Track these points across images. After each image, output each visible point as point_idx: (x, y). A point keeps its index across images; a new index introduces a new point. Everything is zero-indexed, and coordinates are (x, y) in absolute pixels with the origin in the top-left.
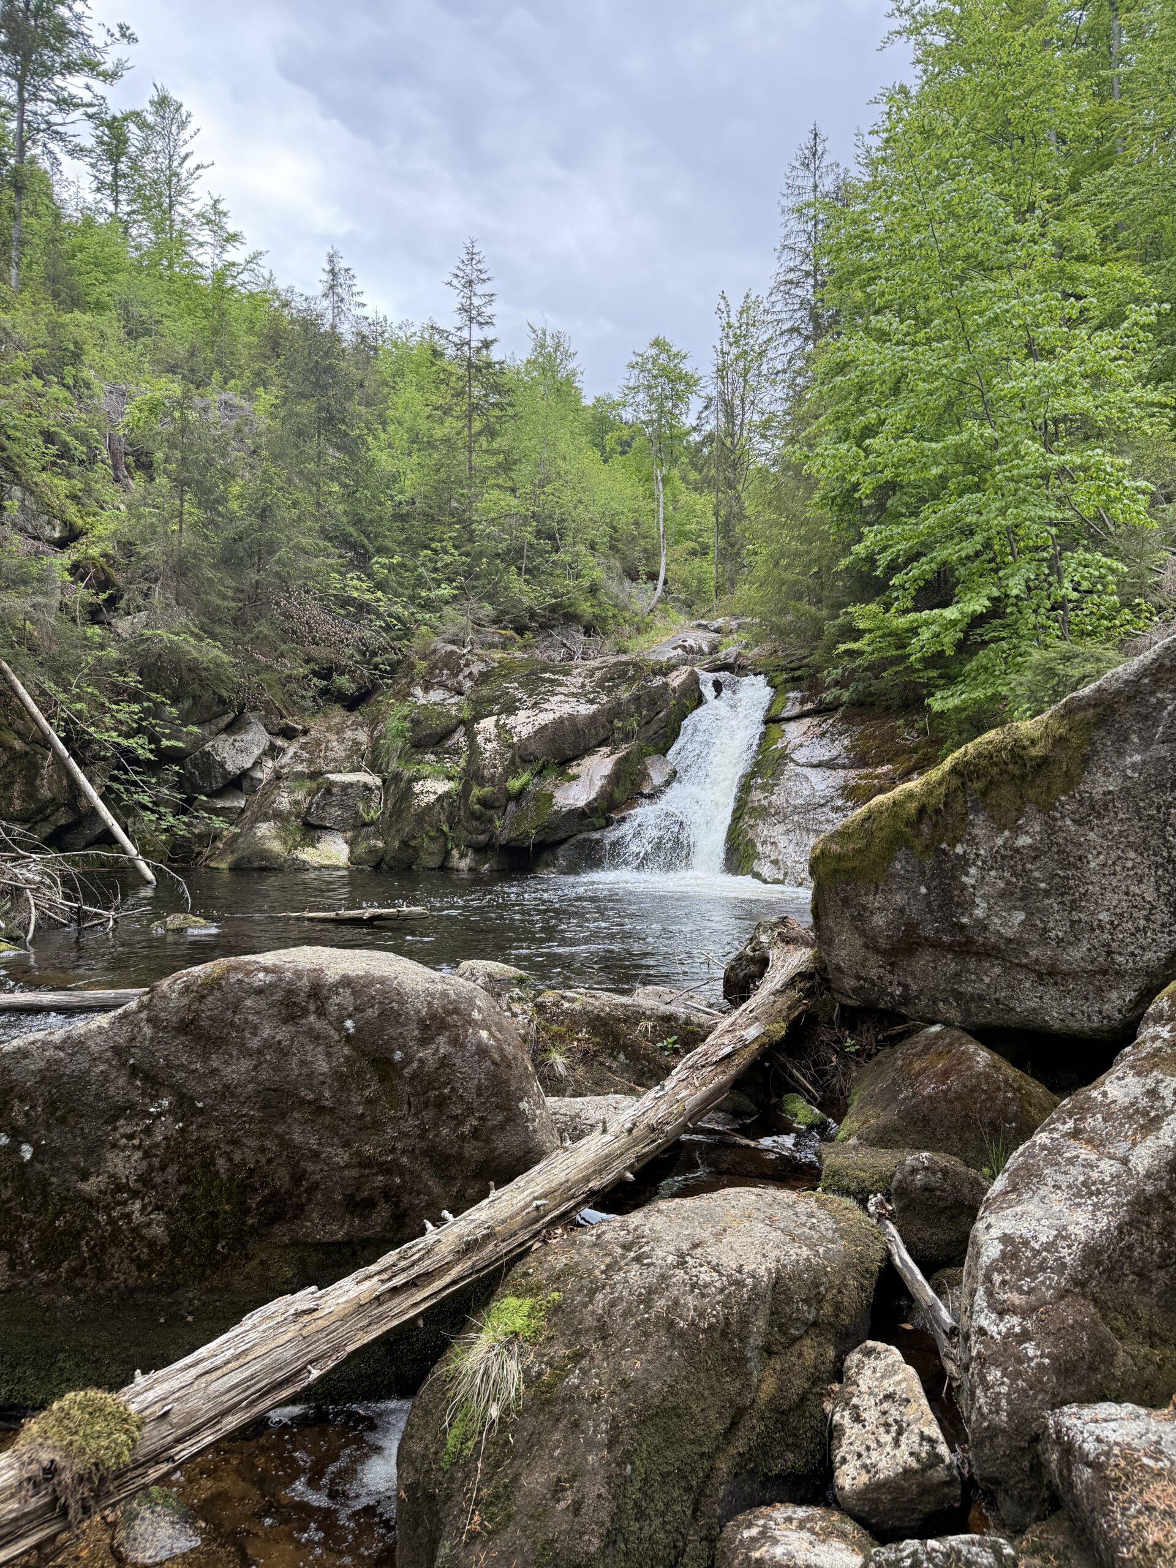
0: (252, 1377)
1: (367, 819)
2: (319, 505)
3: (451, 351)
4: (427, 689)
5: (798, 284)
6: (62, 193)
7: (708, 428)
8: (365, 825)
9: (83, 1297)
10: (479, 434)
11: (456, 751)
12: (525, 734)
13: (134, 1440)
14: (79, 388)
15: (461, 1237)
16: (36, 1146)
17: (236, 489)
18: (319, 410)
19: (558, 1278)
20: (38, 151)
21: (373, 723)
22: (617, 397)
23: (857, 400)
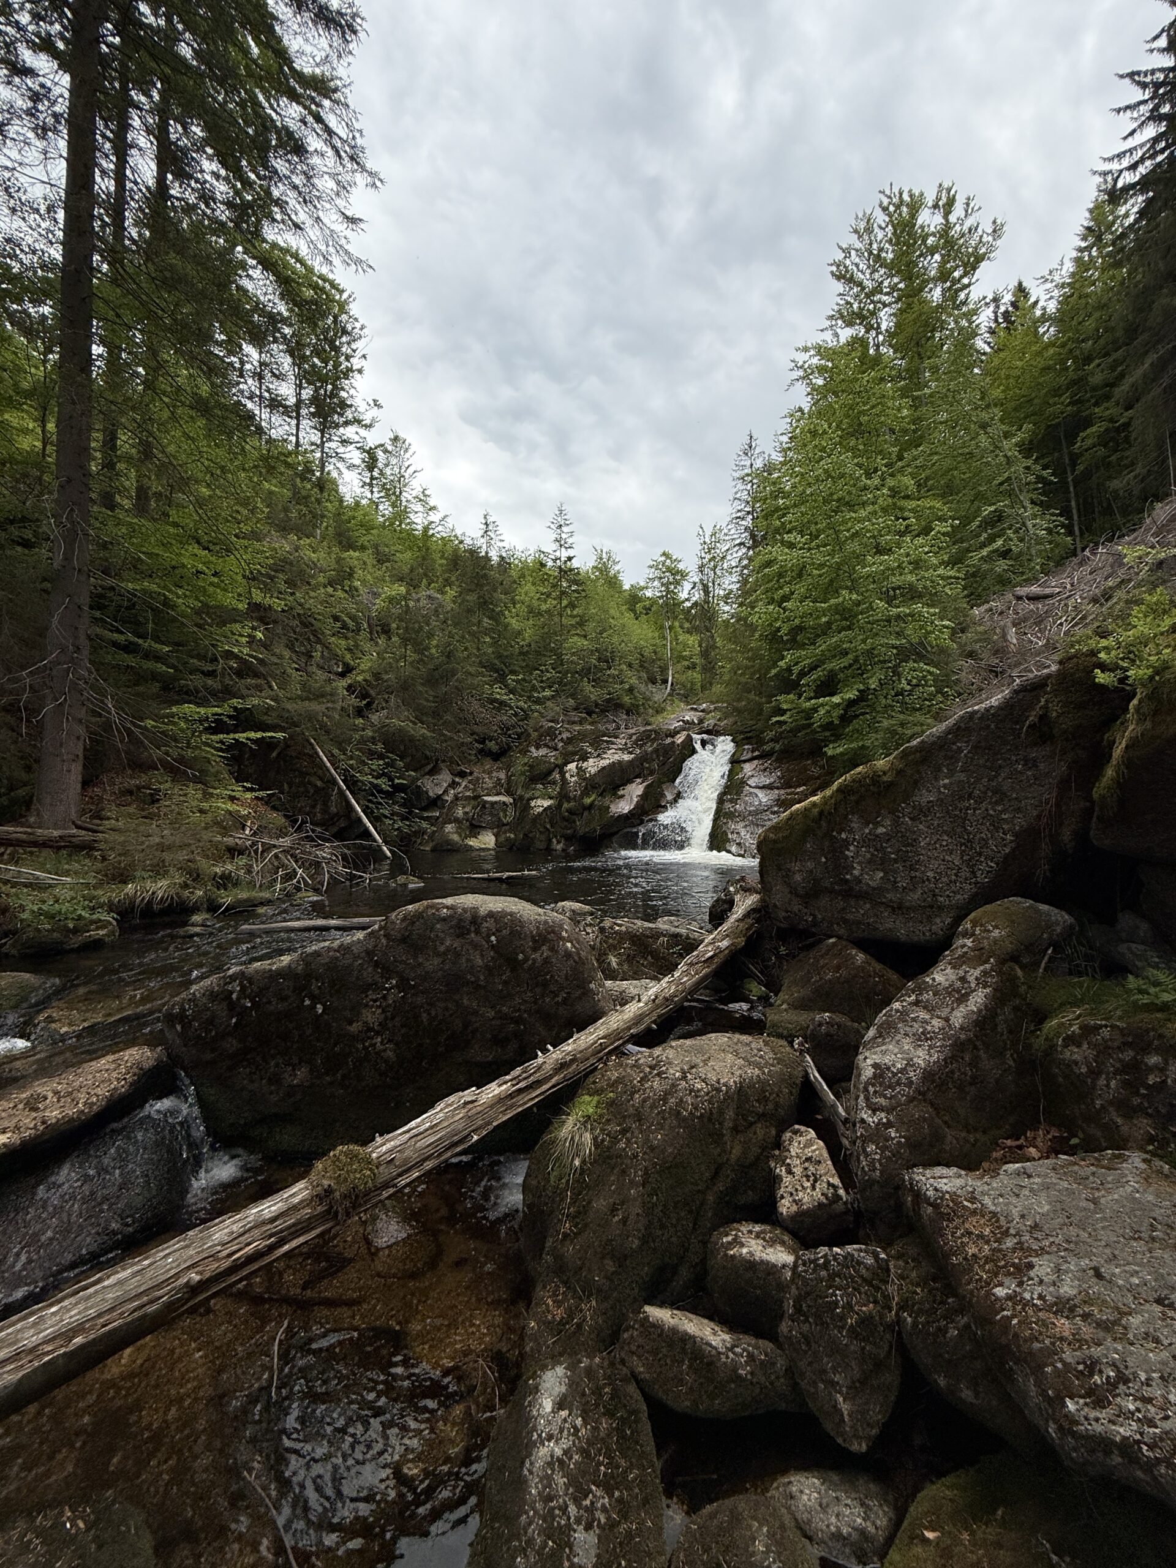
0: (440, 1139)
1: (505, 821)
2: (478, 649)
3: (550, 563)
4: (537, 749)
5: (743, 519)
6: (342, 489)
7: (694, 599)
8: (504, 825)
9: (350, 1090)
10: (566, 607)
11: (554, 783)
12: (593, 772)
13: (374, 1175)
14: (352, 592)
15: (557, 1060)
16: (324, 1005)
17: (434, 642)
18: (478, 598)
19: (613, 1085)
20: (331, 467)
21: (508, 769)
22: (642, 584)
23: (778, 581)
